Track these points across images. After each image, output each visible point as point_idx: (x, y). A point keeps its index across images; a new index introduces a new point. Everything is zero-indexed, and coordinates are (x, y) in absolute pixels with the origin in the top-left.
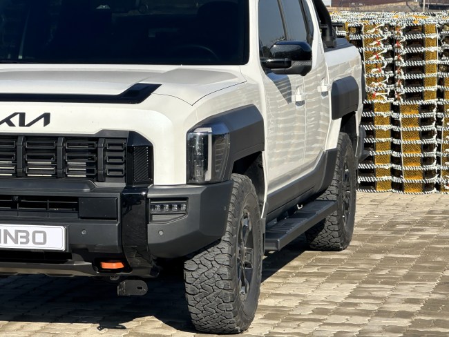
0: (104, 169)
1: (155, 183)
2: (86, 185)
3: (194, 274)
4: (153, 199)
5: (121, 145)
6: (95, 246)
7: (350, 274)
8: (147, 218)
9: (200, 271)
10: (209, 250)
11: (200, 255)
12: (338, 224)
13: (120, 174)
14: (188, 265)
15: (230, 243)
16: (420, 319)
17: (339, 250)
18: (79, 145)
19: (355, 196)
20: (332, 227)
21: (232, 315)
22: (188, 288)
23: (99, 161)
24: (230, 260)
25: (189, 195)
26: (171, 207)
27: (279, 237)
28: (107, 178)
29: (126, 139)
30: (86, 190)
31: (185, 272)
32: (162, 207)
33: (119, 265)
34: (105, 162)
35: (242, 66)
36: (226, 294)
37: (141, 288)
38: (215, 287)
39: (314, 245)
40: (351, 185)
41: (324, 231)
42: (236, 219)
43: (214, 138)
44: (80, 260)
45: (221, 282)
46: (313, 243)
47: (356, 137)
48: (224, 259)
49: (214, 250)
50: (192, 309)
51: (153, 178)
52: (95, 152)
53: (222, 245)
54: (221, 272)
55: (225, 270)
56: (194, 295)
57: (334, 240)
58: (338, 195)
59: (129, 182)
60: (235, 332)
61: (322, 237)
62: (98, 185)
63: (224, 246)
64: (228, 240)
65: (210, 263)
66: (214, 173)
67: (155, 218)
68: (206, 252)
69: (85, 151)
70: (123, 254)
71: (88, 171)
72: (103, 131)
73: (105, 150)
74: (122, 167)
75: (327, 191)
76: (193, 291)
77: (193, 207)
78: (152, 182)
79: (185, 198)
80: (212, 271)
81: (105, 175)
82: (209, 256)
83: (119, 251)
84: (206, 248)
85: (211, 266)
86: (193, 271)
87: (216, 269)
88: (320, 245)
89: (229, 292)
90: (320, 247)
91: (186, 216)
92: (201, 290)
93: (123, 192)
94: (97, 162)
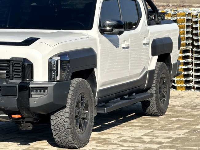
0: (13, 74)
1: (34, 81)
2: (5, 81)
3: (54, 121)
4: (32, 88)
5: (20, 64)
6: (7, 107)
7: (153, 126)
8: (30, 96)
9: (57, 120)
10: (61, 111)
11: (57, 113)
12: (156, 104)
13: (19, 76)
14: (52, 117)
15: (70, 108)
16: (165, 145)
17: (159, 116)
18: (4, 64)
19: (170, 92)
20: (153, 105)
21: (72, 140)
22: (52, 128)
23: (10, 71)
24: (70, 116)
25: (48, 86)
26: (41, 91)
27: (106, 107)
28: (14, 78)
29: (22, 61)
30: (5, 83)
31: (51, 121)
32: (37, 91)
33: (19, 116)
34: (13, 71)
35: (88, 31)
36: (68, 130)
37: (30, 127)
38: (63, 127)
39: (147, 113)
40: (167, 87)
41: (150, 107)
42: (74, 98)
43: (61, 61)
44: (3, 114)
45: (66, 125)
46: (146, 112)
47: (172, 65)
48: (67, 115)
49: (63, 111)
50: (55, 137)
51: (33, 78)
52: (9, 66)
53: (66, 109)
54: (66, 121)
55: (67, 120)
56: (55, 130)
57: (155, 111)
58: (156, 91)
59: (23, 80)
60: (75, 148)
61: (149, 110)
62: (10, 81)
63: (67, 109)
64: (69, 106)
65: (61, 116)
66: (61, 77)
67: (33, 96)
68: (59, 112)
69: (6, 66)
70: (19, 111)
71: (7, 75)
72: (12, 58)
73: (13, 66)
74: (20, 74)
75: (151, 89)
76: (54, 129)
77: (50, 91)
78: (33, 80)
79: (46, 88)
80: (62, 120)
81: (13, 77)
82: (61, 114)
83: (18, 110)
84: (59, 110)
85: (61, 118)
86: (54, 120)
87: (63, 119)
88: (149, 113)
89: (69, 130)
90: (149, 114)
91: (47, 96)
92: (58, 128)
93: (19, 84)
94: (9, 71)
